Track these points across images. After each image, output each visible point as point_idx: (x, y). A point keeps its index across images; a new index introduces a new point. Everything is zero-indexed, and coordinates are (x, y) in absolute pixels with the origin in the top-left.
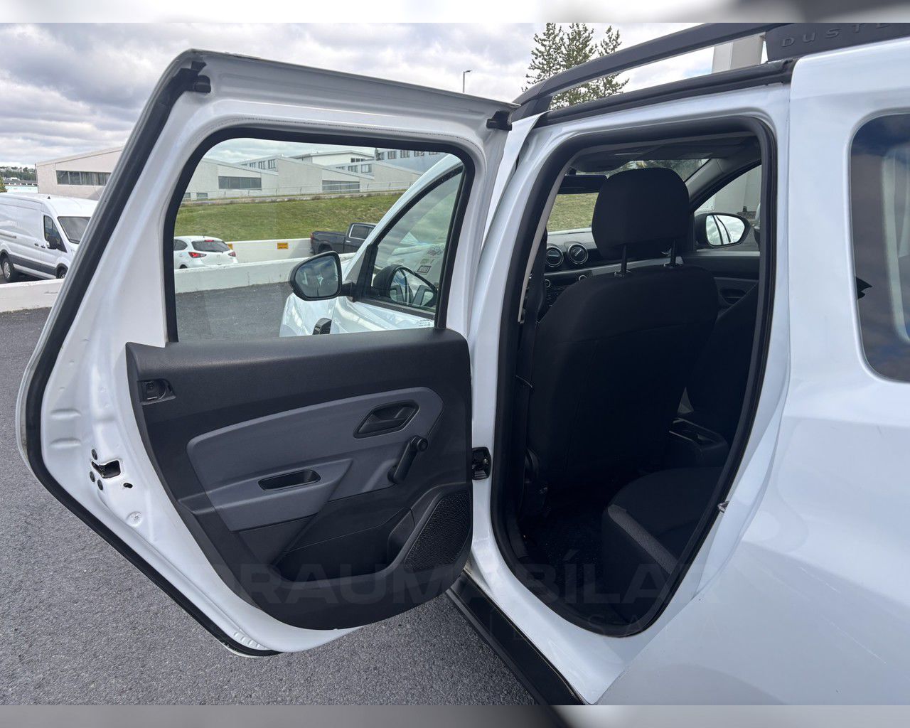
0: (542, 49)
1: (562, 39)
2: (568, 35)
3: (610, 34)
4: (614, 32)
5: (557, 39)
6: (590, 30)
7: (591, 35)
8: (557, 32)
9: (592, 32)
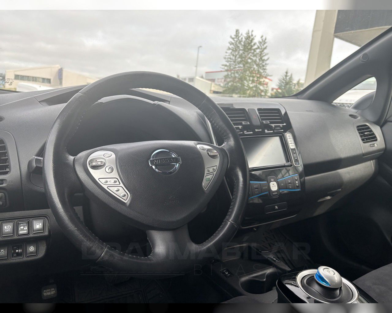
0: (233, 42)
1: (242, 38)
2: (245, 37)
3: (262, 38)
4: (264, 38)
5: (240, 38)
6: (254, 36)
7: (255, 38)
8: (240, 35)
9: (255, 36)
